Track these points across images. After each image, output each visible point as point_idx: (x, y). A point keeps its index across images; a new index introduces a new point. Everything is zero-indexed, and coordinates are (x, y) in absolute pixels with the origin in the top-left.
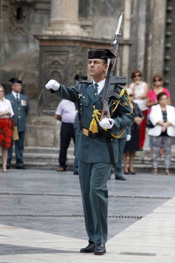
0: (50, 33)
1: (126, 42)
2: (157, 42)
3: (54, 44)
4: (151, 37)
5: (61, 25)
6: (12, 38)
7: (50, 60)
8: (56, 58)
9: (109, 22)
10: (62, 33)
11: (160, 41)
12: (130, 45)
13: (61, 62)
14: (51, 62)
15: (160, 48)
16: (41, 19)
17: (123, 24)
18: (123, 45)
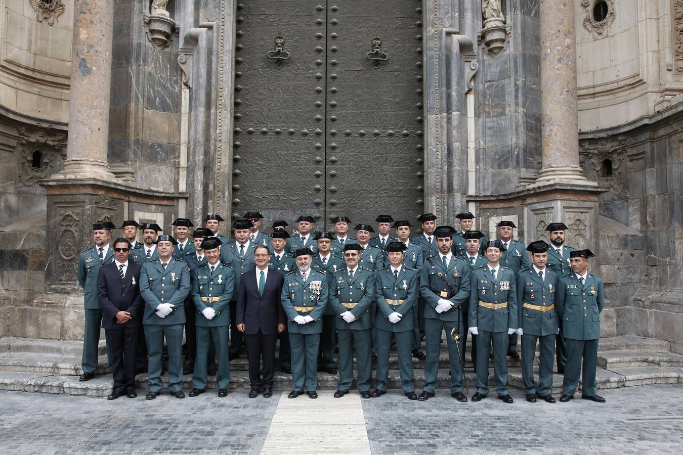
0: (62, 177)
1: (182, 196)
3: (66, 192)
4: (211, 187)
5: (76, 166)
6: (24, 189)
7: (61, 215)
8: (70, 213)
9: (159, 170)
10: (76, 176)
11: (224, 194)
12: (186, 198)
13: (75, 217)
14: (62, 217)
15: (224, 202)
17: (178, 174)
18: (178, 198)
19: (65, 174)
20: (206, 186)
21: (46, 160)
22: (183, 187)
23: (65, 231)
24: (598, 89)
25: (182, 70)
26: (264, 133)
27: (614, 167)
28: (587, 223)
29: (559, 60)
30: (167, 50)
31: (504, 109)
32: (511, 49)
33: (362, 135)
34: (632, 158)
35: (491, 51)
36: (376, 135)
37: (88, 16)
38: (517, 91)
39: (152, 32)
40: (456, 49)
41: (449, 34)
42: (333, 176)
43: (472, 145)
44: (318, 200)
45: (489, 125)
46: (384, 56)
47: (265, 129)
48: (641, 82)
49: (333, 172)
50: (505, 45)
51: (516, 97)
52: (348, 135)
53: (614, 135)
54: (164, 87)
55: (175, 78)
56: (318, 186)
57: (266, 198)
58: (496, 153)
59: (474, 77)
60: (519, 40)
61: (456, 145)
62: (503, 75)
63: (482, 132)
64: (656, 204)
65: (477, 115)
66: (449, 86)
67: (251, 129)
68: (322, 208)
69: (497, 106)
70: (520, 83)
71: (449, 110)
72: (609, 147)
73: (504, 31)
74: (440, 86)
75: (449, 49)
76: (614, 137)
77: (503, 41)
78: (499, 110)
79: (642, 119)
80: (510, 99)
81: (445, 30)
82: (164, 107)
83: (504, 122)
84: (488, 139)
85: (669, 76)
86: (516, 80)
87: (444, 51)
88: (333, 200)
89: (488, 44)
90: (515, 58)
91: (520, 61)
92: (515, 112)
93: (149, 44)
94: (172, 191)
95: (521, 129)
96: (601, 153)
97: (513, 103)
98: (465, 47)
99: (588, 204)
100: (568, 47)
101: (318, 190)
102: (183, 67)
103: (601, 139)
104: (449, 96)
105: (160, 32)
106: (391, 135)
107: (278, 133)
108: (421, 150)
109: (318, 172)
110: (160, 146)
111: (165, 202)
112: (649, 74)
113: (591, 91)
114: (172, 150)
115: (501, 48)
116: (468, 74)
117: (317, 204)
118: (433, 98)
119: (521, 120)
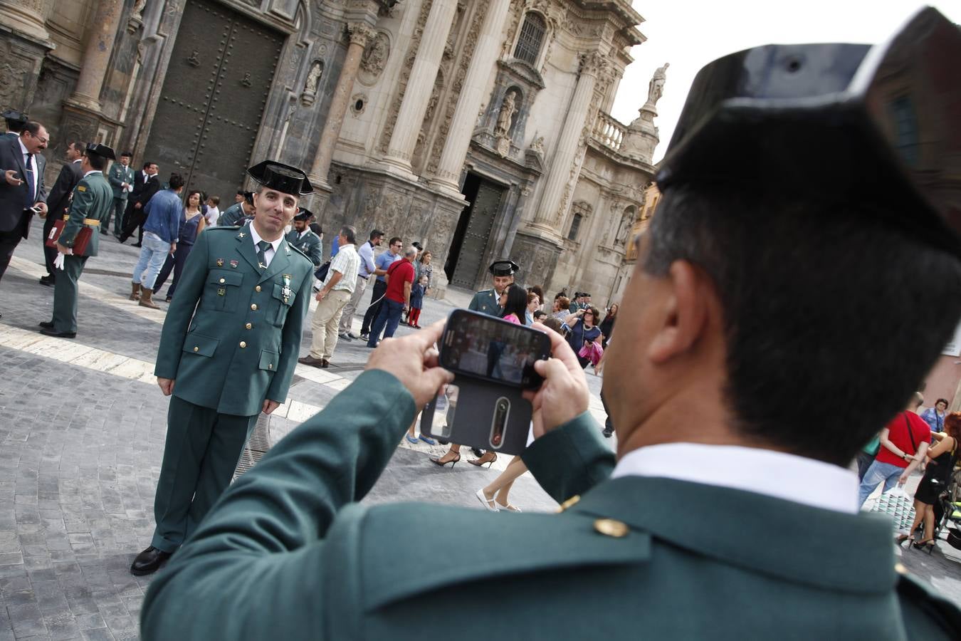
0: (77, 103)
1: (121, 124)
2: (145, 132)
3: (79, 112)
5: (86, 99)
8: (77, 124)
9: (112, 106)
10: (86, 106)
12: (124, 127)
15: (147, 136)
16: (57, 86)
17: (121, 111)
18: (118, 125)
19: (80, 102)
20: (141, 126)
21: (45, 78)
22: (122, 119)
23: (74, 133)
24: (346, 142)
25: (138, 52)
26: (173, 102)
27: (342, 181)
28: (323, 203)
29: (333, 128)
30: (133, 36)
31: (302, 135)
32: (314, 108)
33: (226, 122)
34: (350, 180)
35: (304, 104)
36: (233, 124)
37: (111, 18)
38: (310, 130)
39: (130, 25)
40: (288, 99)
41: (287, 89)
42: (205, 139)
43: (280, 147)
44: (193, 149)
45: (292, 140)
46: (250, 84)
47: (174, 100)
48: (363, 149)
49: (205, 136)
50: (312, 105)
51: (309, 133)
52: (218, 119)
53: (346, 167)
54: (126, 58)
55: (132, 54)
56: (195, 141)
57: (164, 139)
58: (291, 156)
59: (292, 114)
60: (319, 106)
61: (274, 147)
62: (306, 118)
63: (288, 142)
64: (352, 204)
65: (287, 133)
66: (279, 115)
67: (166, 97)
68: (194, 154)
69: (298, 132)
70: (313, 127)
71: (276, 127)
72: (342, 171)
73: (314, 98)
74: (275, 114)
75: (285, 96)
76: (346, 168)
77: (311, 102)
78: (299, 135)
79: (358, 166)
80: (306, 132)
81: (286, 86)
82: (123, 70)
83: (299, 142)
84: (289, 147)
85: (375, 152)
86: (312, 125)
87: (282, 97)
88: (201, 152)
89: (304, 100)
90: (314, 114)
91: (316, 117)
92: (306, 140)
93: (125, 32)
94: (115, 119)
95: (307, 150)
96: (337, 173)
97: (306, 135)
98: (293, 99)
99: (325, 196)
100: (339, 124)
101: (194, 144)
102: (140, 50)
103: (340, 166)
104: (278, 121)
105: (133, 27)
106: (241, 127)
107: (181, 105)
108: (254, 140)
109: (197, 134)
110: (116, 92)
111: (110, 125)
112: (368, 147)
113: (343, 141)
114: (121, 96)
115: (309, 105)
116: (290, 111)
117: (192, 151)
118: (269, 117)
119: (308, 145)
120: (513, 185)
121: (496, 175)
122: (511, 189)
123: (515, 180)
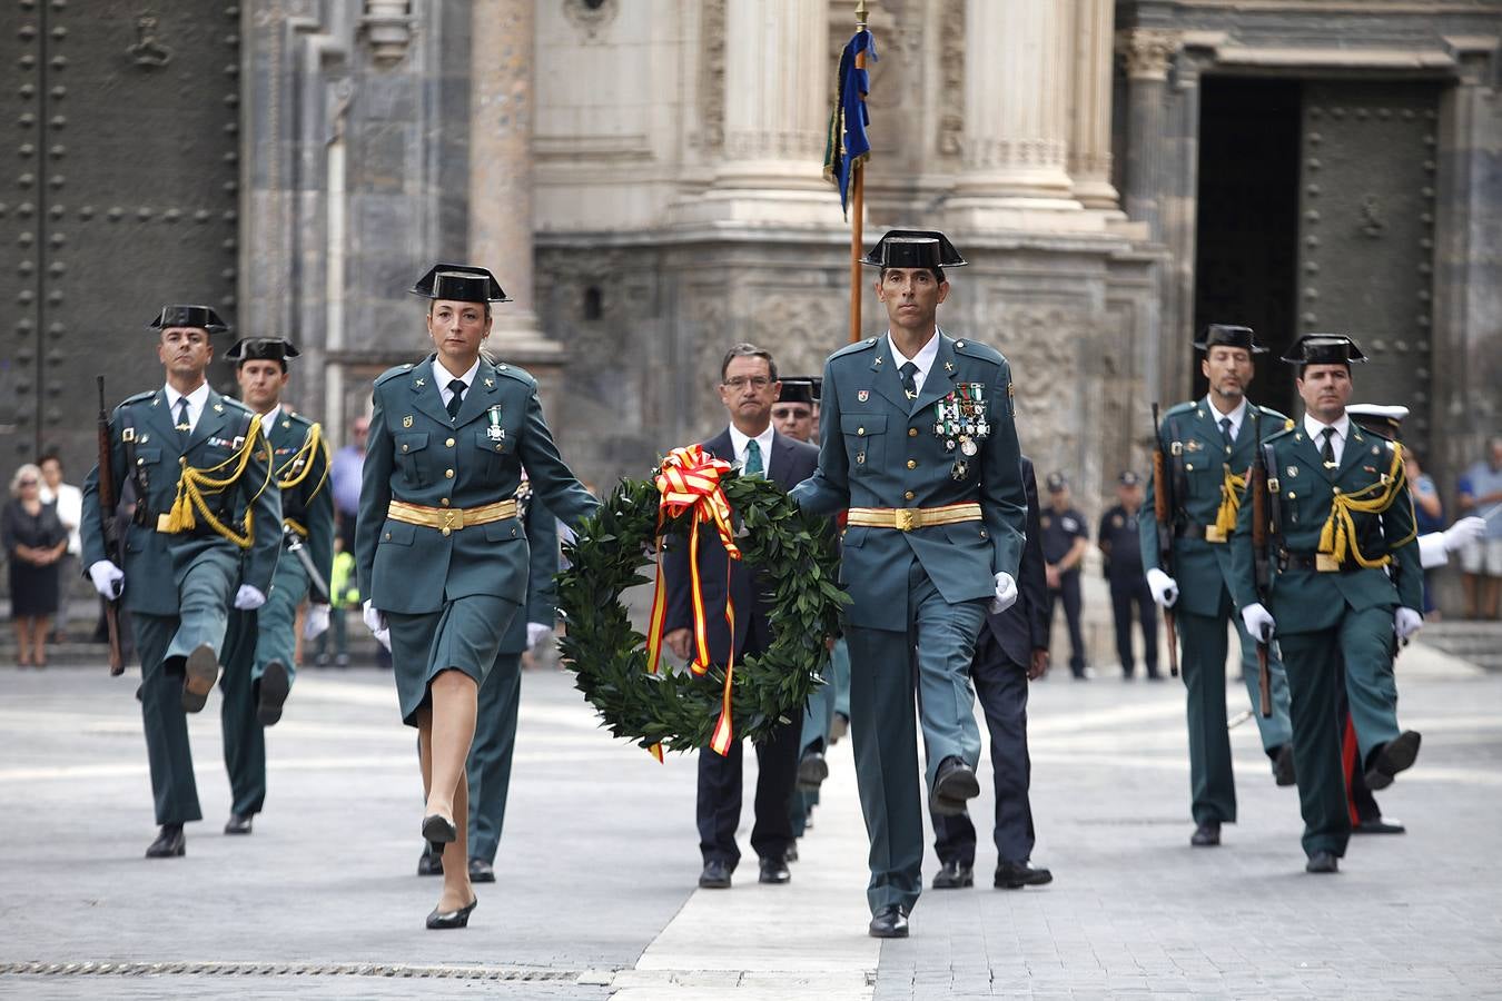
27: (606, 303)
29: (504, 121)
31: (401, 178)
32: (419, 65)
33: (115, 219)
34: (636, 292)
35: (380, 61)
36: (144, 219)
38: (427, 150)
40: (312, 65)
41: (301, 30)
42: (57, 303)
43: (336, 250)
44: (25, 352)
45: (373, 209)
46: (162, 55)
48: (645, 156)
49: (57, 295)
50: (405, 52)
51: (426, 163)
52: (86, 218)
53: (602, 246)
56: (25, 324)
58: (384, 267)
59: (346, 112)
60: (436, 48)
61: (310, 257)
62: (402, 111)
63: (358, 219)
65: (350, 188)
66: (297, 134)
68: (33, 368)
69: (387, 172)
70: (434, 134)
71: (296, 183)
72: (596, 266)
73: (405, 26)
74: (281, 135)
75: (299, 57)
76: (604, 250)
77: (404, 45)
78: (392, 182)
80: (413, 163)
81: (294, 21)
83: (402, 209)
84: (368, 237)
85: (691, 156)
86: (427, 130)
87: (289, 67)
88: (55, 354)
89: (377, 45)
90: (427, 85)
91: (435, 91)
92: (419, 193)
95: (434, 229)
96: (584, 277)
97: (419, 172)
98: (328, 58)
100: (519, 97)
101: (24, 332)
103: (581, 249)
104: (297, 155)
106: (172, 220)
108: (234, 252)
109: (26, 295)
112: (662, 146)
115: (399, 59)
116: (335, 104)
117: (24, 361)
118: (263, 153)
119: (434, 209)
120: (1466, 56)
121: (1356, 42)
122: (1470, 77)
123: (1472, 31)
